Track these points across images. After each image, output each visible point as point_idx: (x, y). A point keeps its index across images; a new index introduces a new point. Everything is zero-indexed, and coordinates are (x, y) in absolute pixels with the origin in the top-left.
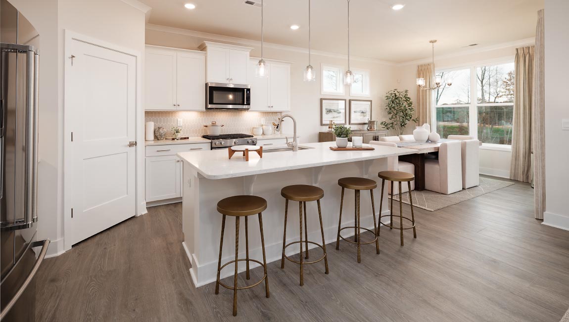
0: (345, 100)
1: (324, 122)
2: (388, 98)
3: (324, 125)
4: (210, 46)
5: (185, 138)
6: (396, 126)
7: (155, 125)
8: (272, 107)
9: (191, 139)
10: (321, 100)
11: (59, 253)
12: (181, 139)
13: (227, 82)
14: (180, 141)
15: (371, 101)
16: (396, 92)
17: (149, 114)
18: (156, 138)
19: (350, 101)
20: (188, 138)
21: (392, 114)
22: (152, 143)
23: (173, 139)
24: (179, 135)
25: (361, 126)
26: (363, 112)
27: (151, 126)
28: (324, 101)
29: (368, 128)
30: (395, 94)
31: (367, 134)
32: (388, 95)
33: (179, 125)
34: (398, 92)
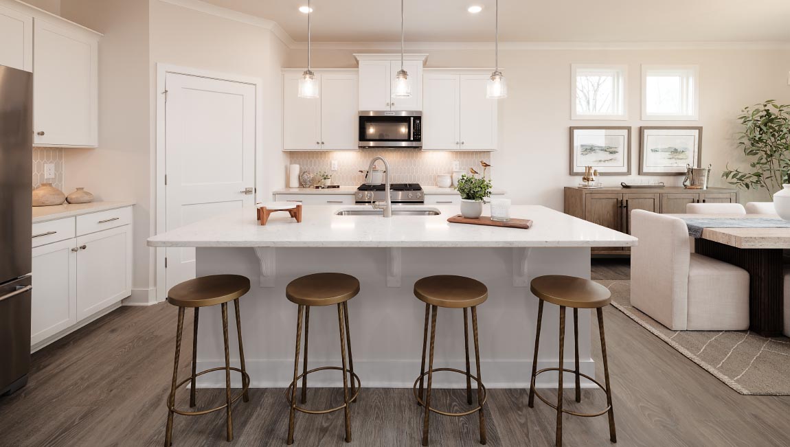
0: (629, 129)
1: (576, 170)
2: (745, 120)
3: (577, 174)
4: (364, 60)
5: (334, 187)
6: (768, 181)
7: (300, 168)
8: (463, 143)
9: (343, 189)
10: (571, 130)
11: (150, 303)
12: (329, 187)
13: (388, 109)
14: (327, 191)
15: (700, 129)
16: (769, 107)
17: (293, 155)
18: (302, 184)
19: (641, 131)
20: (338, 187)
21: (758, 156)
22: (297, 191)
23: (317, 187)
24: (328, 183)
25: (672, 178)
26: (676, 151)
27: (296, 169)
28: (576, 132)
29: (688, 183)
30: (767, 111)
31: (671, 196)
32: (745, 114)
33: (333, 169)
34: (776, 107)
